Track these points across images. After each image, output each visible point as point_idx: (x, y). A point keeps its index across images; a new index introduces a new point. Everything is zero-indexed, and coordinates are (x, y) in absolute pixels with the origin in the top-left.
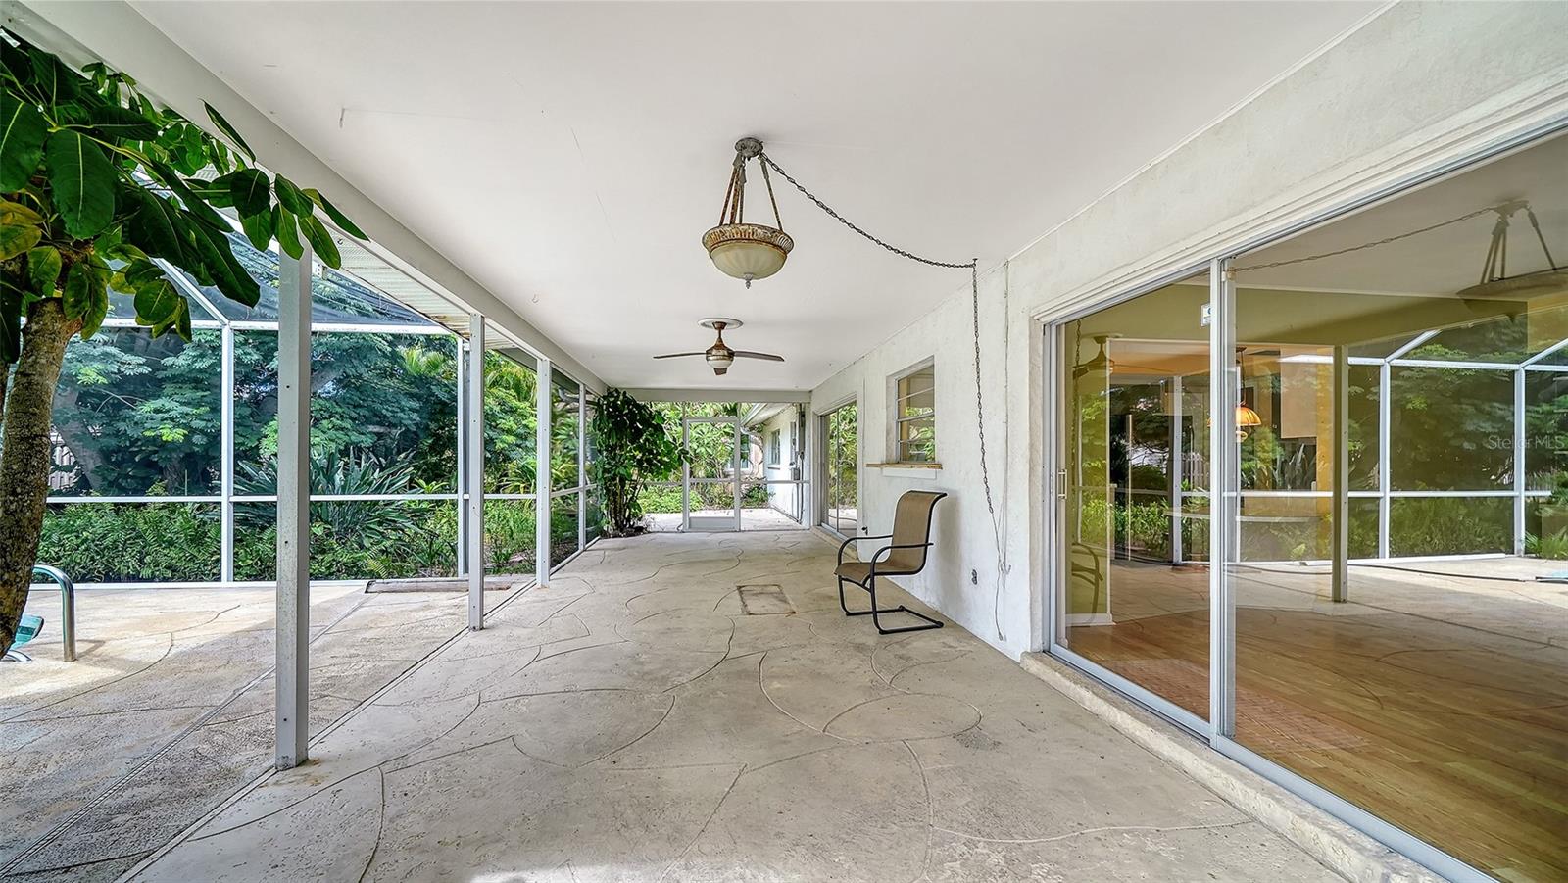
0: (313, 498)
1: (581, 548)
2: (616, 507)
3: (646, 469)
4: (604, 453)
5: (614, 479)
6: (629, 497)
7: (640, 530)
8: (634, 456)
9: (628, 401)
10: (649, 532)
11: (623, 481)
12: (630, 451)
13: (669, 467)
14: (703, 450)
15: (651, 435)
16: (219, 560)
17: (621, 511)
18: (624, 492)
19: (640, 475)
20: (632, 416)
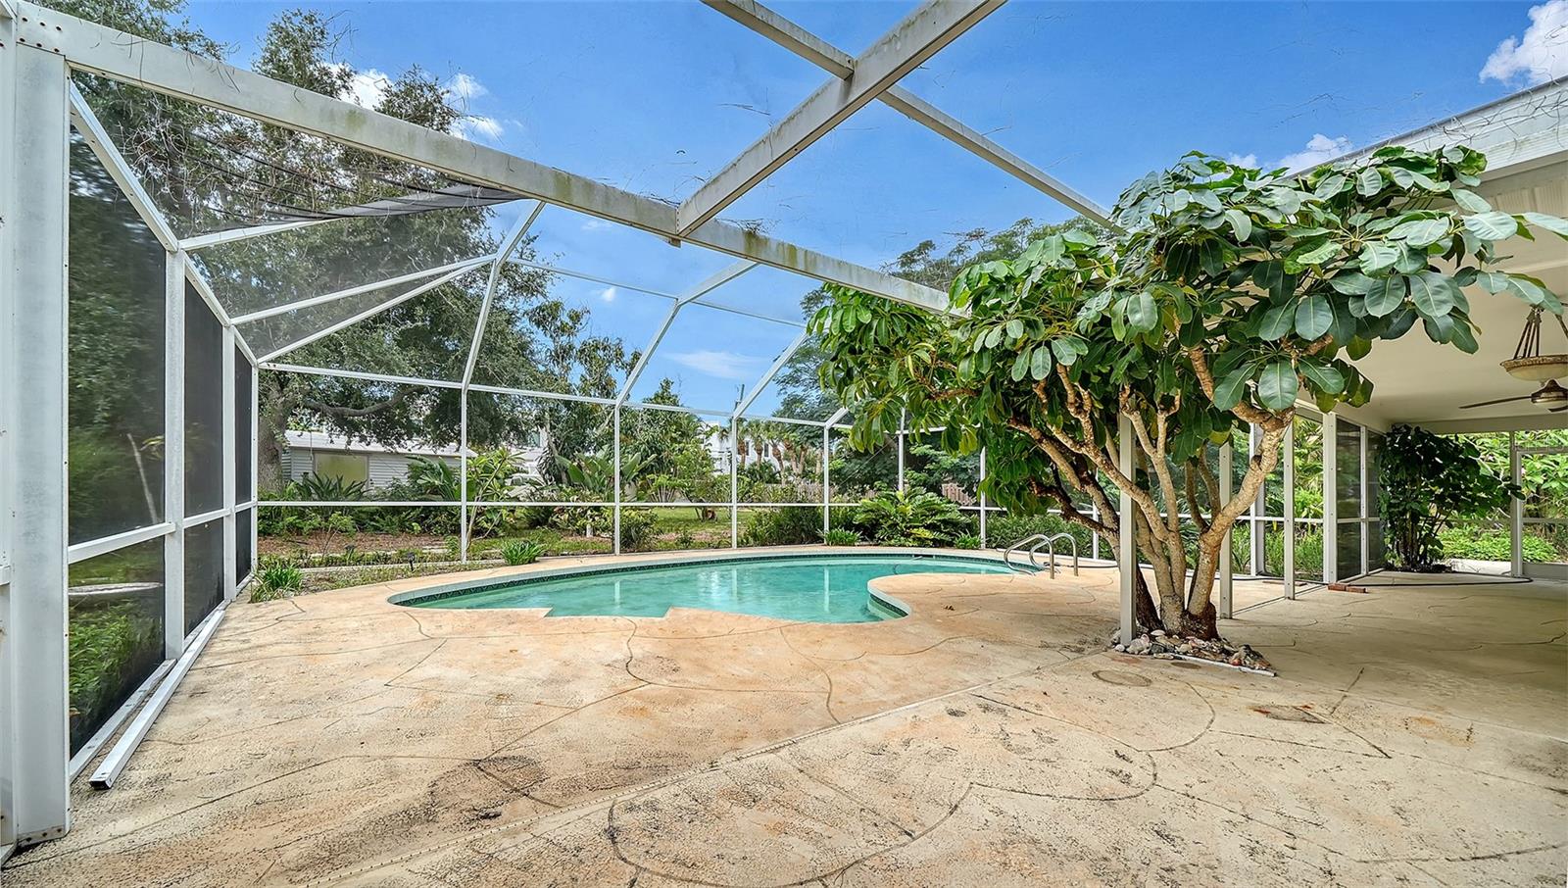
0: (1180, 515)
1: (1364, 573)
2: (1405, 541)
3: (1449, 506)
4: (1389, 489)
5: (1404, 513)
6: (1423, 533)
7: (1440, 569)
8: (1432, 492)
9: (1420, 436)
10: (1455, 572)
11: (1415, 518)
12: (1426, 486)
13: (1486, 505)
14: (1554, 485)
15: (1457, 469)
16: (1091, 546)
17: (1412, 547)
18: (1416, 528)
19: (1440, 511)
20: (1429, 453)
